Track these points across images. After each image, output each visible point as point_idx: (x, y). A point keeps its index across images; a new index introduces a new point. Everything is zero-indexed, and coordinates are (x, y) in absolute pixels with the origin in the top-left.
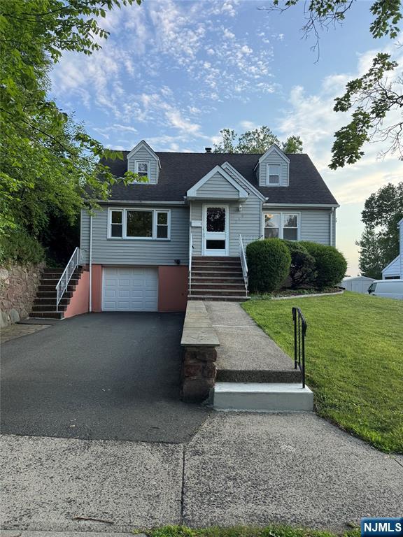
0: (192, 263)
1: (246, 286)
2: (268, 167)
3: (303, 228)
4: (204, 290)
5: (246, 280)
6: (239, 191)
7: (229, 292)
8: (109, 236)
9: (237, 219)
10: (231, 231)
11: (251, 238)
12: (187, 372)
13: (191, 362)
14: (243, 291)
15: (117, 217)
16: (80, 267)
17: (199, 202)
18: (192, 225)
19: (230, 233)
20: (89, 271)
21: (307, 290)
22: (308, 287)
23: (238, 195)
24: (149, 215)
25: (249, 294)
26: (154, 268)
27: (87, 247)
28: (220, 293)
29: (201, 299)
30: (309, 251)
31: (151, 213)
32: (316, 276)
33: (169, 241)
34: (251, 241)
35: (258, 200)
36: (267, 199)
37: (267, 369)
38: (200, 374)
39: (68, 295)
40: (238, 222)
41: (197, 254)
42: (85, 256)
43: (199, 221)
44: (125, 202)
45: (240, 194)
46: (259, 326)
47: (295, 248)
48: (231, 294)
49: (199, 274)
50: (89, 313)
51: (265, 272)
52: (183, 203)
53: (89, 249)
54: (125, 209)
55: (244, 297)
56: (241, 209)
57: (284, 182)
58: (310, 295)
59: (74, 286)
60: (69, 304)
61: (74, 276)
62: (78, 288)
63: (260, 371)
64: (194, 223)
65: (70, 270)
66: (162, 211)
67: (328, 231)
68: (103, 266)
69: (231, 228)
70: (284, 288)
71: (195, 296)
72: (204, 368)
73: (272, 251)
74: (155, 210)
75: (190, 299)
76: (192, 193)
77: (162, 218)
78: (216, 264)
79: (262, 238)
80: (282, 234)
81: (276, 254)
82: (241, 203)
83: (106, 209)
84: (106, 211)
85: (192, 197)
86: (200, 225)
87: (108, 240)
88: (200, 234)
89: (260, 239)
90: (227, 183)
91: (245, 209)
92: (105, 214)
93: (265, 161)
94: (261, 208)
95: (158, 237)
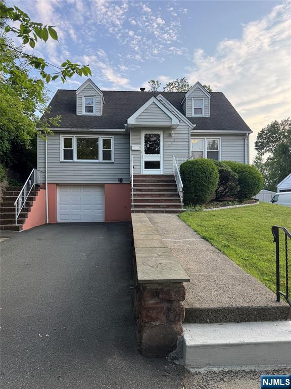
0: (134, 180)
1: (182, 200)
2: (193, 101)
3: (223, 150)
4: (145, 204)
5: (181, 194)
6: (172, 119)
7: (167, 205)
8: (62, 159)
9: (170, 143)
11: (183, 159)
12: (147, 316)
13: (151, 302)
14: (180, 204)
15: (68, 143)
16: (37, 186)
17: (138, 129)
18: (132, 149)
19: (164, 155)
20: (45, 189)
21: (230, 201)
22: (231, 199)
23: (171, 122)
25: (184, 206)
26: (101, 186)
27: (43, 169)
28: (159, 206)
29: (142, 212)
30: (232, 169)
31: (97, 139)
32: (239, 189)
33: (113, 163)
34: (183, 162)
35: (187, 127)
36: (195, 125)
37: (246, 305)
38: (163, 318)
39: (26, 210)
40: (171, 146)
41: (137, 173)
42: (42, 177)
43: (138, 145)
44: (75, 129)
45: (173, 121)
46: (204, 238)
47: (221, 166)
48: (168, 206)
49: (140, 190)
50: (46, 224)
51: (197, 187)
52: (124, 130)
53: (45, 170)
54: (74, 136)
55: (180, 209)
56: (173, 135)
57: (206, 113)
58: (234, 206)
59: (31, 202)
60: (27, 217)
61: (32, 193)
62: (36, 204)
63: (238, 308)
64: (134, 147)
65: (28, 189)
66: (107, 137)
67: (243, 153)
68: (57, 185)
69: (165, 151)
70: (212, 201)
71: (137, 209)
72: (169, 309)
73: (203, 168)
74: (100, 136)
75: (133, 212)
76: (132, 121)
77: (107, 143)
78: (153, 181)
79: (192, 159)
80: (205, 156)
81: (207, 171)
82: (173, 129)
83: (58, 136)
84: (58, 138)
85: (132, 124)
86: (139, 149)
87: (61, 162)
88: (139, 156)
89: (190, 160)
90: (162, 112)
91: (177, 135)
92: (58, 141)
93: (190, 96)
94: (190, 134)
95: (104, 160)
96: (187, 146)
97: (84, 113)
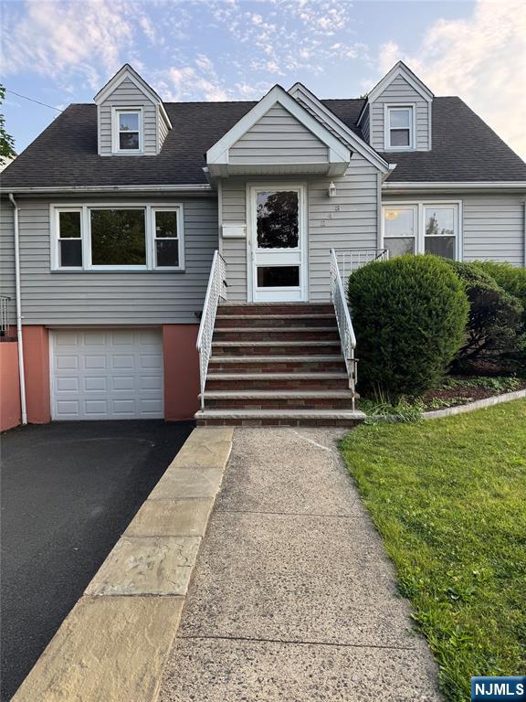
2: (387, 112)
3: (466, 234)
4: (242, 395)
5: (351, 368)
6: (328, 147)
7: (307, 400)
8: (56, 264)
9: (325, 216)
10: (312, 246)
11: (359, 259)
14: (345, 395)
15: (70, 224)
17: (239, 180)
18: (226, 233)
19: (309, 249)
23: (328, 156)
24: (139, 217)
26: (156, 330)
27: (10, 290)
28: (282, 402)
29: (229, 422)
30: (501, 284)
31: (141, 212)
33: (182, 273)
34: (356, 267)
35: (372, 171)
36: (392, 167)
40: (328, 223)
41: (236, 300)
42: (8, 309)
43: (240, 222)
45: (331, 153)
47: (470, 276)
48: (310, 403)
50: (20, 425)
52: (208, 187)
54: (85, 205)
55: (346, 414)
56: (333, 194)
57: (420, 142)
64: (229, 229)
66: (165, 207)
68: (46, 330)
69: (312, 238)
71: (215, 413)
73: (420, 286)
74: (148, 205)
75: (202, 422)
76: (218, 155)
77: (166, 223)
78: (276, 322)
79: (385, 258)
80: (420, 249)
81: (433, 294)
82: (334, 177)
83: (45, 207)
84: (46, 213)
85: (220, 166)
86: (243, 234)
87: (54, 273)
88: (242, 254)
89: (380, 259)
90: (301, 129)
91: (343, 193)
92: (45, 219)
93: (381, 100)
94: (380, 192)
95: (159, 264)
96: (373, 222)
97: (116, 149)
